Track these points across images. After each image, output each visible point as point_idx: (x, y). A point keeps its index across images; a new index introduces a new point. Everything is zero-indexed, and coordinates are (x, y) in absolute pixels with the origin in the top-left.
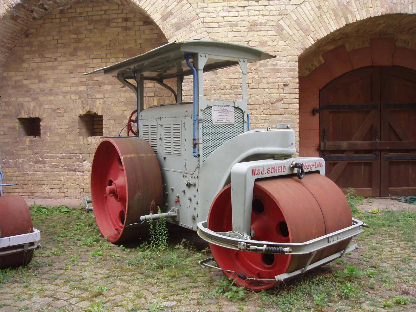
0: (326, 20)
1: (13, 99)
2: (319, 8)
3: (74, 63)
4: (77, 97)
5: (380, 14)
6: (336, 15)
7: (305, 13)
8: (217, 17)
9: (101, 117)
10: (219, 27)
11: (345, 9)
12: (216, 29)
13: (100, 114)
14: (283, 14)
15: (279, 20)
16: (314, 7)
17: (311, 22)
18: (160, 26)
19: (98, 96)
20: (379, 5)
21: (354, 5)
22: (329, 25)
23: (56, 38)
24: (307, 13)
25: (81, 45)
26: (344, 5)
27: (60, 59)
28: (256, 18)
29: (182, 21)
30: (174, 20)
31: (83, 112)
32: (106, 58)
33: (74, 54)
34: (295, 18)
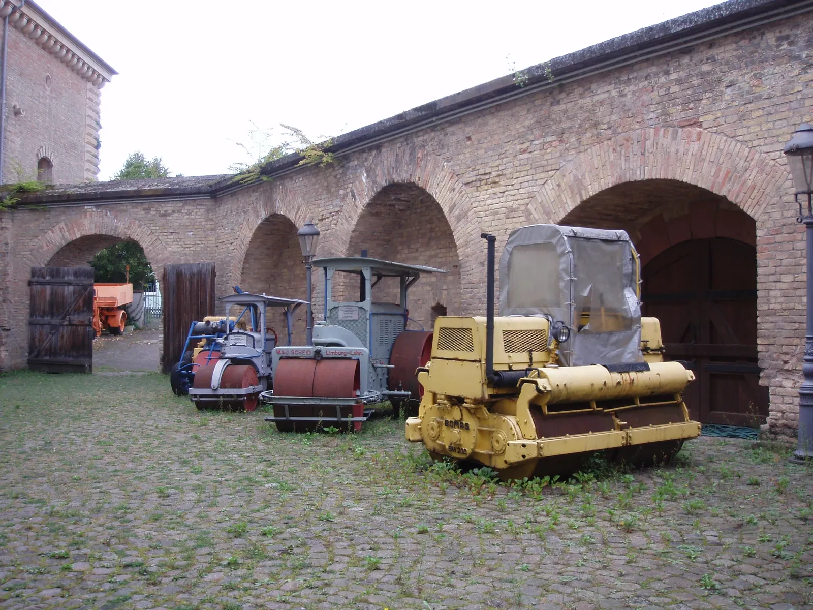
0: (564, 199)
1: (391, 290)
2: (559, 185)
3: (428, 253)
4: (431, 289)
5: (610, 186)
6: (572, 192)
7: (547, 194)
8: (485, 205)
9: (446, 308)
10: (486, 216)
11: (579, 183)
12: (484, 218)
13: (445, 306)
14: (531, 197)
15: (528, 204)
16: (555, 185)
17: (552, 203)
18: (448, 219)
19: (445, 287)
20: (609, 174)
21: (587, 177)
22: (566, 205)
23: (418, 228)
24: (549, 192)
25: (434, 234)
26: (579, 179)
27: (420, 250)
28: (511, 204)
29: (462, 212)
30: (457, 212)
31: (434, 304)
32: (449, 247)
33: (428, 245)
34: (540, 201)
